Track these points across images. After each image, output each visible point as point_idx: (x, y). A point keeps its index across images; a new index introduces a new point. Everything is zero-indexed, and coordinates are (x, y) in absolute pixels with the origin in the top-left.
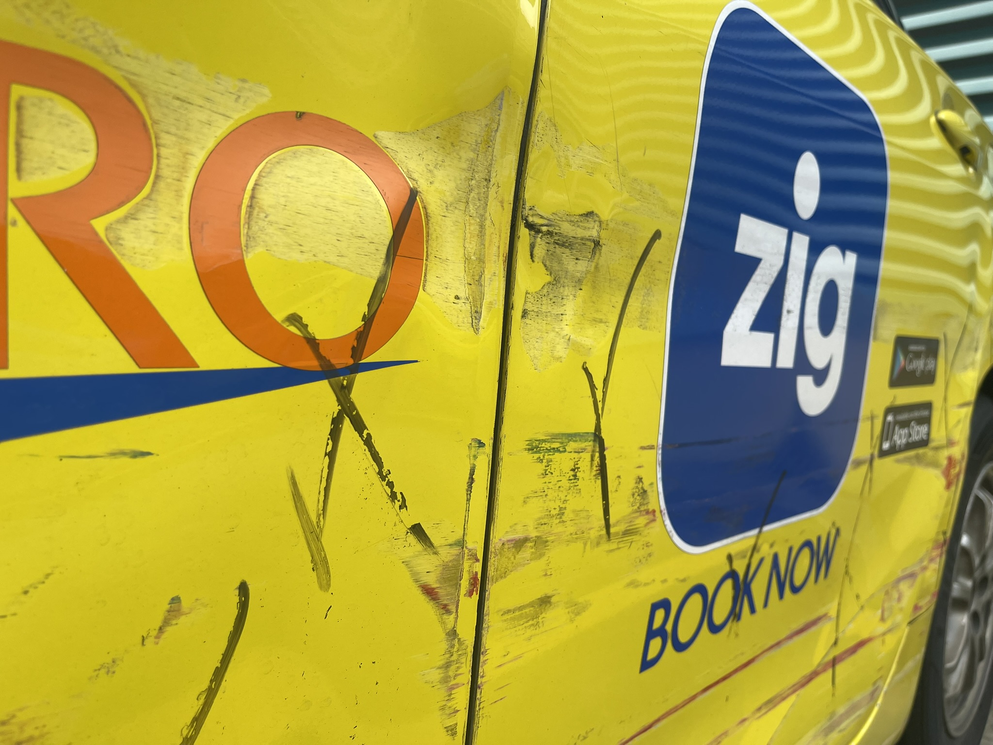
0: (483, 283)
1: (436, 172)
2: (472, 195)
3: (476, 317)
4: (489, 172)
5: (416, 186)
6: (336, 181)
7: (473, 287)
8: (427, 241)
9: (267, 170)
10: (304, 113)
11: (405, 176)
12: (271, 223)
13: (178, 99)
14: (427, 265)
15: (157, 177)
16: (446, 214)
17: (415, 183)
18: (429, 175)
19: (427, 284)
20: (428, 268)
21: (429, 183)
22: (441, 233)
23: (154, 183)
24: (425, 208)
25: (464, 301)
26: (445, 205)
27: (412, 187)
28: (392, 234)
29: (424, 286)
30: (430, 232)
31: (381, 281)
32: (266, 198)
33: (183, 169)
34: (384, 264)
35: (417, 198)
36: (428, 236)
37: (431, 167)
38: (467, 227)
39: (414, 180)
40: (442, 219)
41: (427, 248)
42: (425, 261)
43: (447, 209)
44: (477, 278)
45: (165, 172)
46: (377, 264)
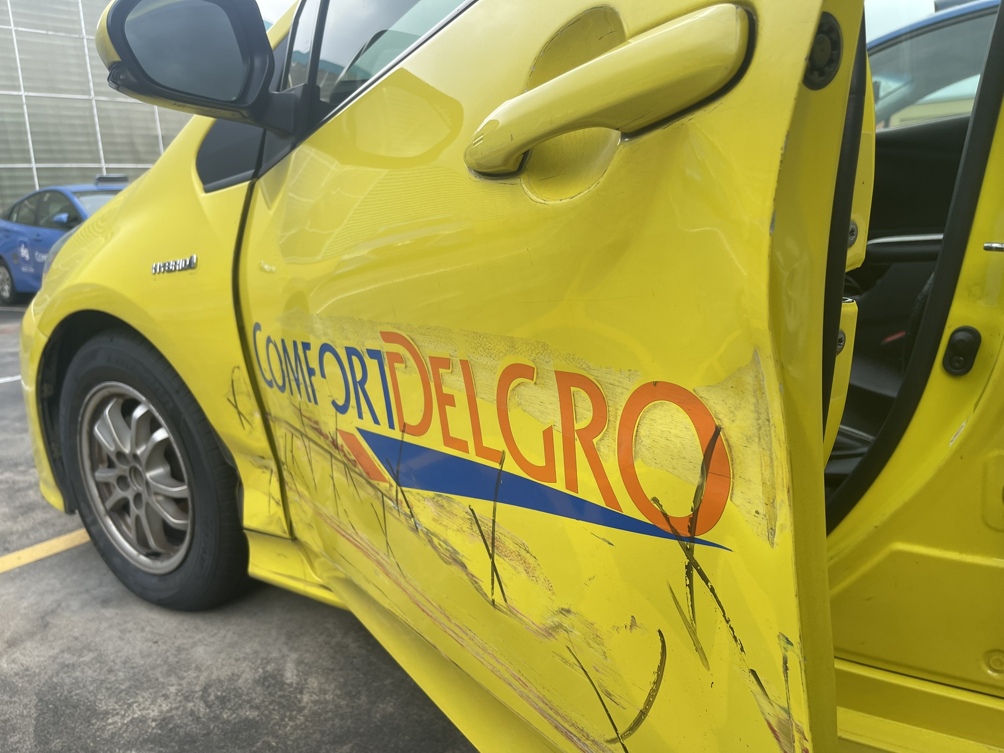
0: (775, 506)
1: (736, 412)
2: (762, 431)
3: (771, 533)
4: (768, 414)
5: (720, 424)
6: (672, 422)
7: (769, 507)
8: (732, 465)
9: (643, 416)
10: (657, 382)
11: (713, 416)
12: (643, 445)
13: (611, 384)
14: (733, 483)
15: (609, 420)
16: (747, 445)
17: (719, 421)
18: (731, 415)
19: (734, 496)
20: (735, 484)
21: (731, 421)
22: (744, 459)
23: (608, 423)
24: (727, 440)
25: (762, 517)
26: (745, 438)
27: (717, 424)
28: (703, 458)
29: (731, 497)
30: (734, 458)
31: (699, 488)
32: (643, 431)
33: (616, 417)
34: (701, 477)
35: (721, 433)
36: (732, 461)
37: (732, 409)
38: (762, 457)
39: (719, 419)
40: (743, 449)
41: (733, 469)
42: (732, 479)
43: (747, 441)
44: (771, 501)
45: (611, 419)
46: (696, 476)
